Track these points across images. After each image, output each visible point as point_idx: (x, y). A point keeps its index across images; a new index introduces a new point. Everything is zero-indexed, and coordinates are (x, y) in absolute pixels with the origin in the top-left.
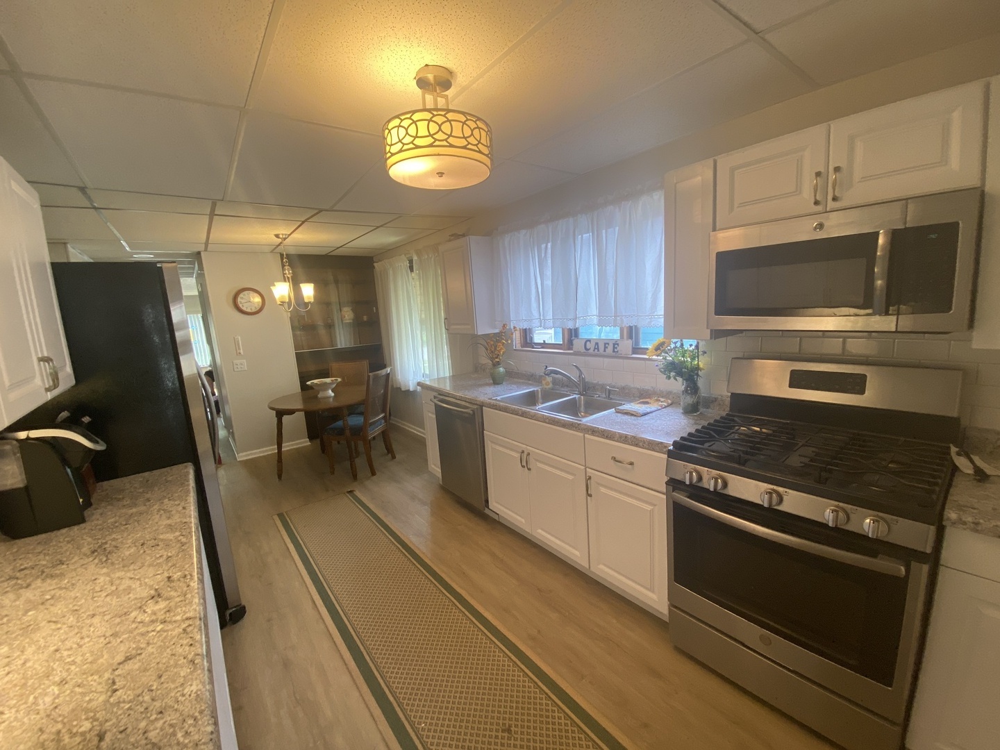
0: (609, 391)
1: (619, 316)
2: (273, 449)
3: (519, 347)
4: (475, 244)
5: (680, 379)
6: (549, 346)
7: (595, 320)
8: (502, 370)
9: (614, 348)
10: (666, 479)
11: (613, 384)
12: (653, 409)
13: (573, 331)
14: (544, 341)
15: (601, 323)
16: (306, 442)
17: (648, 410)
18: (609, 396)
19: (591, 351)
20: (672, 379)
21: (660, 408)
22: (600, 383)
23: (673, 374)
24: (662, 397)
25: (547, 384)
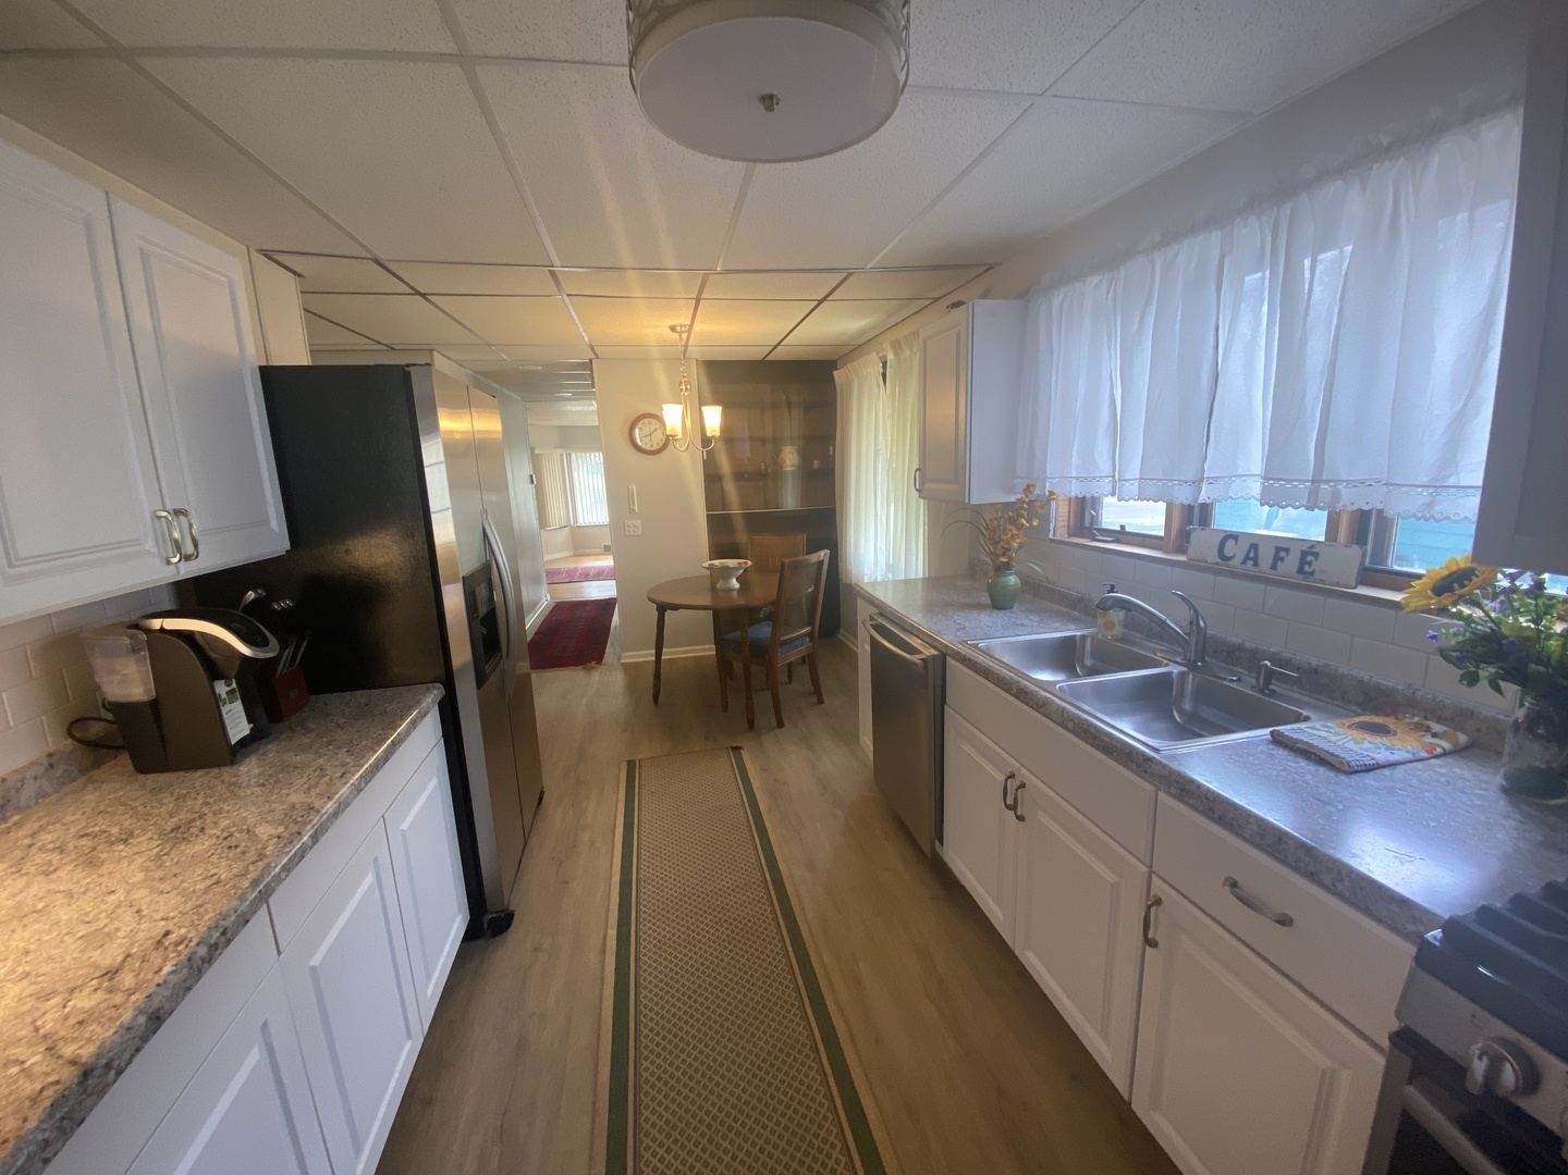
0: (1270, 674)
1: (1327, 482)
2: (649, 655)
3: (1062, 534)
4: (988, 316)
5: (1511, 689)
6: (1131, 538)
7: (1256, 487)
8: (1013, 580)
9: (1303, 562)
10: (1394, 1025)
11: (1287, 655)
12: (1398, 756)
13: (1196, 511)
14: (1123, 527)
15: (1270, 498)
16: (710, 649)
17: (1382, 756)
18: (1266, 685)
19: (1236, 562)
20: (1484, 684)
21: (1423, 754)
22: (1248, 645)
23: (1487, 672)
24: (1439, 720)
25: (1109, 626)
